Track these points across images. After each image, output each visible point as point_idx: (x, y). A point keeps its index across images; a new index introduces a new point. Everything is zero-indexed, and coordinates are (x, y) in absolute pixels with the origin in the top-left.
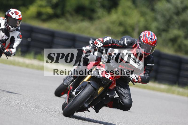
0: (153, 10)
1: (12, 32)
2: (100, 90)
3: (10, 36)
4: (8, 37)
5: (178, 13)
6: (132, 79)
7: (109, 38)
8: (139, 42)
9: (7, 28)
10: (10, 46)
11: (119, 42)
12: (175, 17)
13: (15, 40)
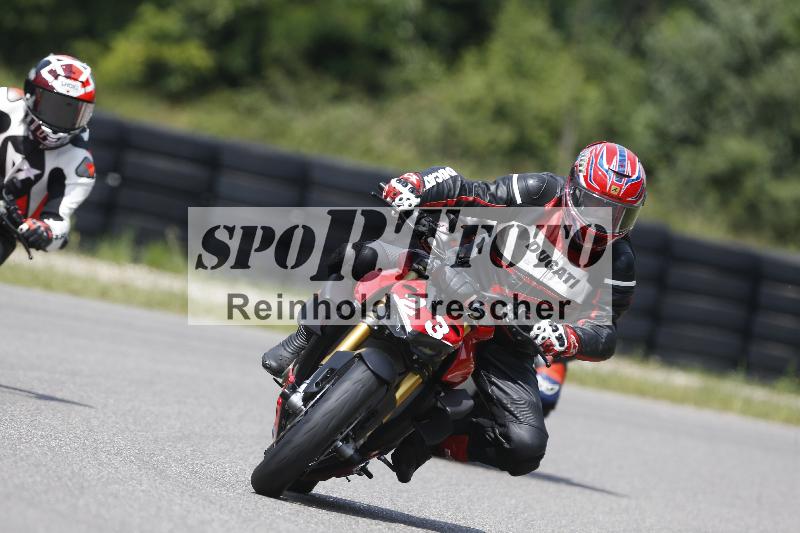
0: (639, 52)
1: (56, 151)
2: (406, 387)
3: (48, 168)
4: (37, 172)
5: (744, 68)
6: (539, 341)
7: (446, 173)
8: (570, 188)
9: (34, 132)
10: (46, 209)
11: (489, 189)
12: (734, 85)
13: (67, 182)
